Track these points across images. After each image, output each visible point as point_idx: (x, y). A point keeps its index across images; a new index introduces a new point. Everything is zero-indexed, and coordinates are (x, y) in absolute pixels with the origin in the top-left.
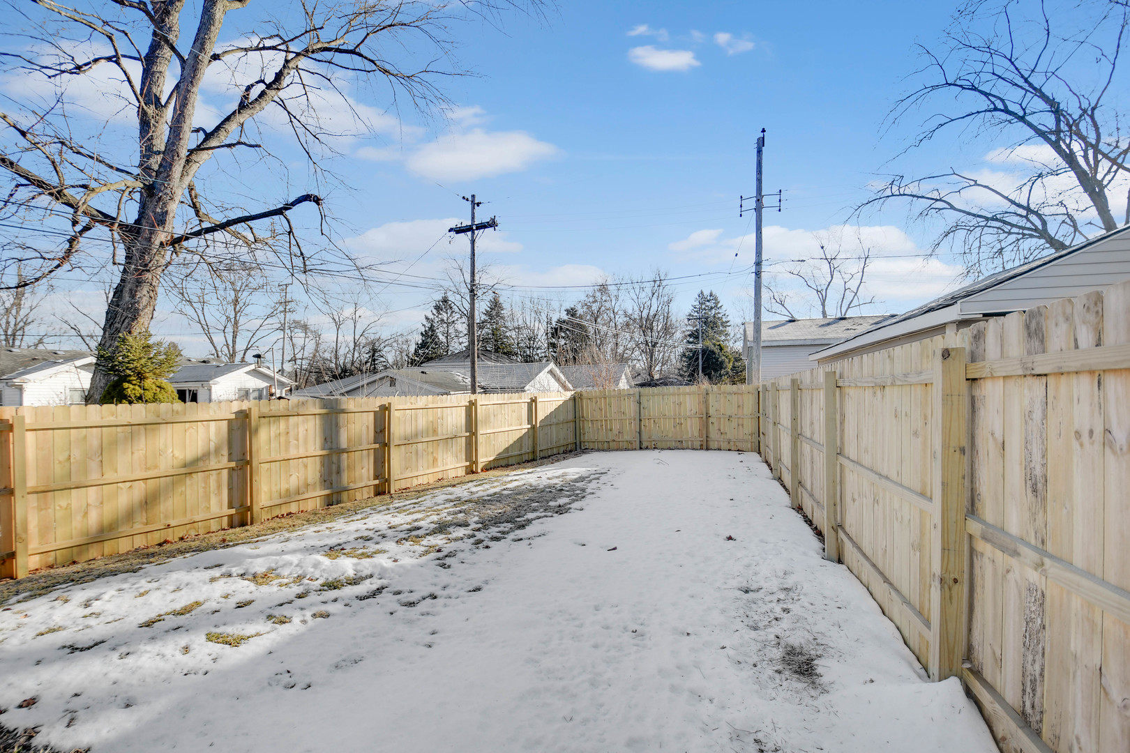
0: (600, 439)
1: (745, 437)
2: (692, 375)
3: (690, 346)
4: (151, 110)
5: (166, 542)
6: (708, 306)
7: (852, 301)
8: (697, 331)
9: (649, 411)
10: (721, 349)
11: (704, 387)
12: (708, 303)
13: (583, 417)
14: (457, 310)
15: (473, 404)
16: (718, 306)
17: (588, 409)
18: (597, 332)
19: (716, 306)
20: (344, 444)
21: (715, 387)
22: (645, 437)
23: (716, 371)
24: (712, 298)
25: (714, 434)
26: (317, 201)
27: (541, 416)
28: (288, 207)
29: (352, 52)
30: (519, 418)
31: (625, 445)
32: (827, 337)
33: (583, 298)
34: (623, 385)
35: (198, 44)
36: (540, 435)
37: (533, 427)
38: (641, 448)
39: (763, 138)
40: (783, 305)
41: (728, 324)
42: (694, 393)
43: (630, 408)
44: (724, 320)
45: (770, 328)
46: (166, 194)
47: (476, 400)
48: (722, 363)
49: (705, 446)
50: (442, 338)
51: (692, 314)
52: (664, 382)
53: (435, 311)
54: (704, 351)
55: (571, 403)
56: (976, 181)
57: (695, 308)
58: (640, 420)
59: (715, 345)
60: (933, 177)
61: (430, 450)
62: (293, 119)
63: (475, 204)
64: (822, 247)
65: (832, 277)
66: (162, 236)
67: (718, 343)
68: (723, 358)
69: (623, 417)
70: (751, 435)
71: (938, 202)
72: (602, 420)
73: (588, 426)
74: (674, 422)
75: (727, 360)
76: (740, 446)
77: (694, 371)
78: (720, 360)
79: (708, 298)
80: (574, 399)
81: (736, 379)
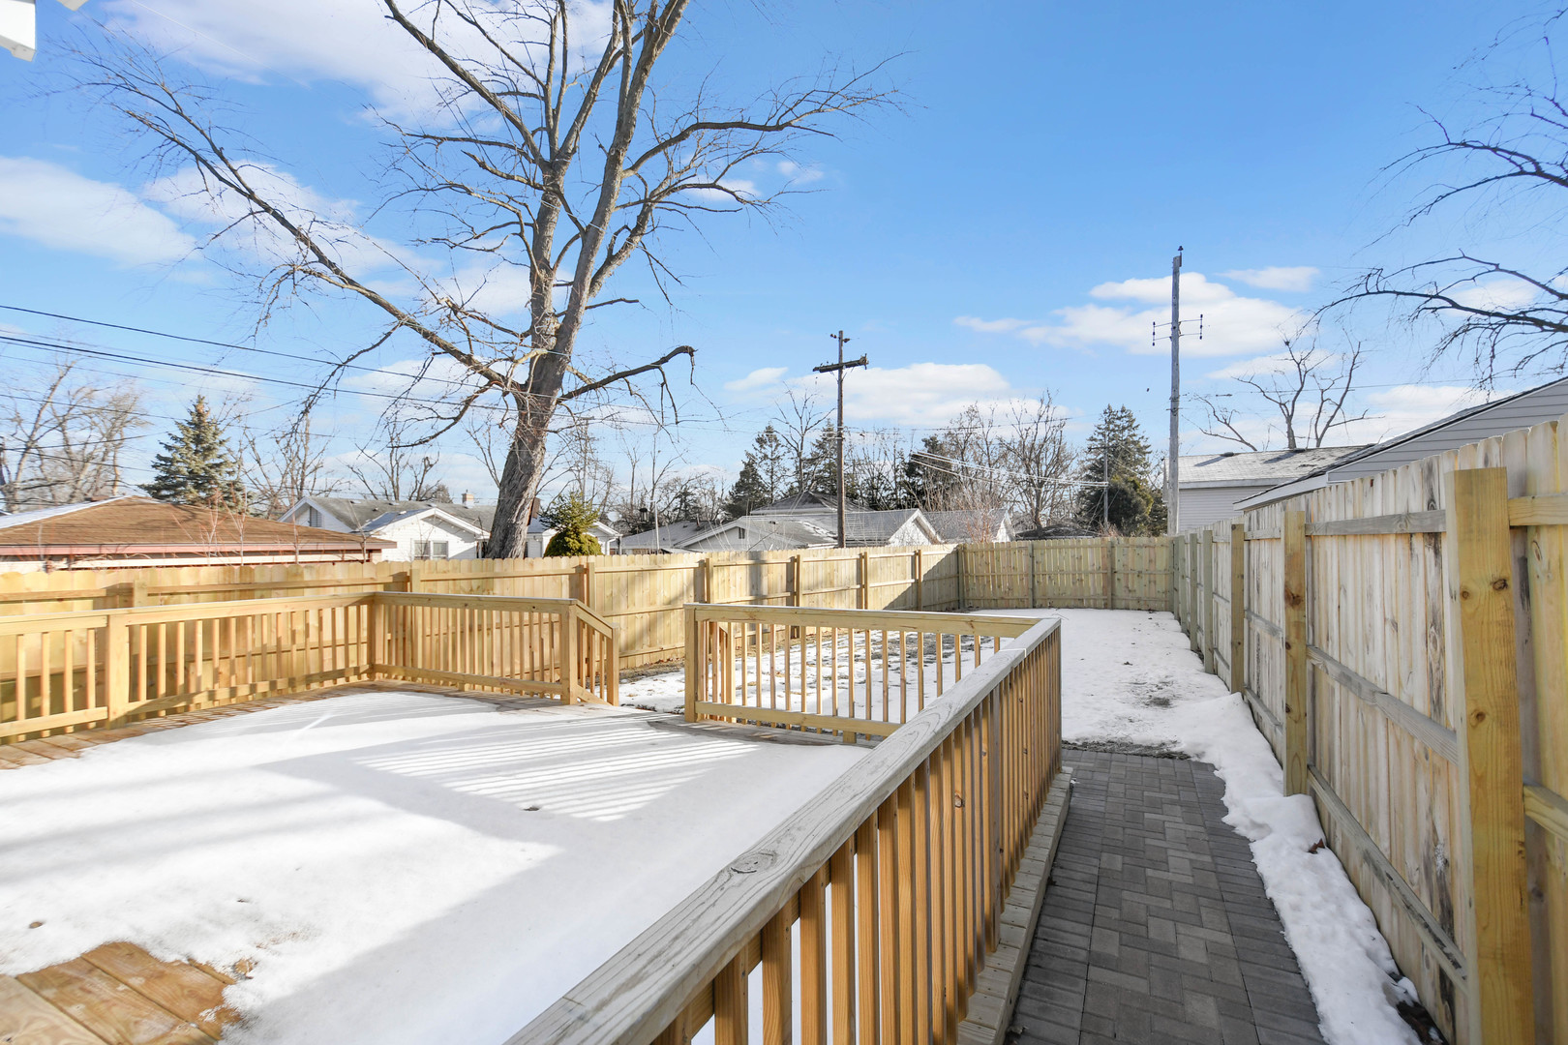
0: (986, 596)
1: (1159, 596)
2: (1095, 524)
3: (1091, 483)
4: (542, 275)
5: (660, 661)
6: (1118, 426)
7: (1333, 417)
8: (1101, 462)
9: (1044, 565)
10: (1136, 487)
11: (1109, 538)
12: (1118, 422)
13: (967, 572)
14: (784, 442)
15: (863, 557)
16: (1133, 426)
17: (973, 563)
18: (965, 470)
19: (1131, 426)
20: (765, 593)
21: (1122, 539)
22: (1038, 594)
23: (1128, 516)
24: (1124, 414)
25: (1120, 592)
26: (690, 351)
27: (924, 571)
28: (665, 360)
29: (713, 186)
30: (904, 572)
31: (1015, 603)
32: (1274, 476)
33: (946, 424)
34: (1002, 536)
35: (598, 217)
36: (923, 589)
37: (917, 582)
38: (1034, 607)
39: (1181, 257)
40: (1228, 425)
41: (1148, 450)
42: (1096, 546)
43: (1021, 562)
44: (1142, 444)
45: (1198, 465)
46: (566, 358)
47: (866, 553)
48: (1136, 505)
49: (1111, 604)
50: (765, 478)
51: (1095, 437)
52: (1056, 531)
53: (757, 445)
54: (1111, 492)
55: (954, 557)
56: (1497, 265)
57: (1099, 429)
58: (1034, 576)
59: (1127, 481)
60: (1433, 263)
61: (828, 600)
62: (653, 261)
63: (843, 340)
64: (1287, 343)
65: (1303, 384)
66: (559, 394)
67: (1132, 479)
68: (1139, 498)
69: (1013, 572)
70: (1165, 592)
71: (1433, 300)
72: (988, 576)
73: (972, 581)
74: (1073, 578)
75: (1144, 502)
76: (1152, 605)
77: (1097, 518)
78: (1134, 501)
79: (1119, 414)
80: (957, 552)
81: (1159, 527)
